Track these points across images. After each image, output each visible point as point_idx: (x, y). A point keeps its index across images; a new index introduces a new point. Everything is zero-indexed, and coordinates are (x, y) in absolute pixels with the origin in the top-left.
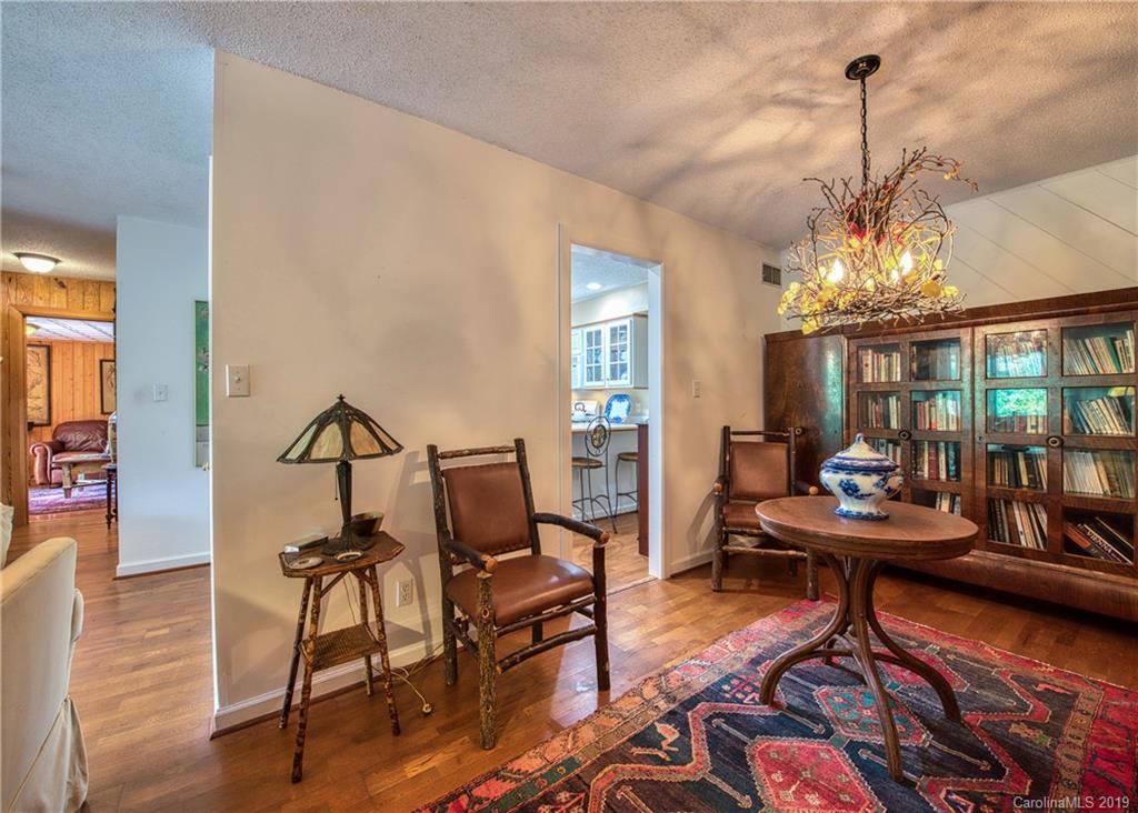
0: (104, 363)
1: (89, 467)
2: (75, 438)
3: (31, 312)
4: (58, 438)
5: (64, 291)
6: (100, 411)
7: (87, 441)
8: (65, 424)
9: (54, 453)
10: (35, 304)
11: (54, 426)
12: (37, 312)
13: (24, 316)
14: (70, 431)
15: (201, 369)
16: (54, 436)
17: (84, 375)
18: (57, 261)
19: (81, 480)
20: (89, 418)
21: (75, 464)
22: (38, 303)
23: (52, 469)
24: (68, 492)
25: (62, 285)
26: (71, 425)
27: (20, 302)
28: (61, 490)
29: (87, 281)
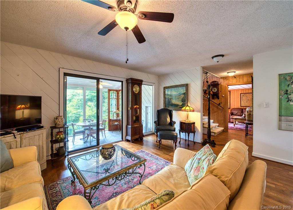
0: (241, 94)
1: (239, 120)
2: (235, 112)
3: (229, 85)
4: (232, 112)
5: (235, 79)
6: (240, 106)
7: (237, 113)
8: (233, 109)
9: (231, 115)
10: (230, 83)
11: (231, 109)
12: (230, 84)
13: (228, 86)
14: (234, 110)
15: (281, 97)
16: (231, 111)
17: (237, 97)
18: (235, 72)
19: (237, 122)
20: (238, 108)
21: (236, 119)
22: (230, 82)
23: (231, 119)
24: (234, 125)
25: (235, 77)
26: (234, 109)
27: (227, 83)
28: (233, 124)
29: (240, 75)
